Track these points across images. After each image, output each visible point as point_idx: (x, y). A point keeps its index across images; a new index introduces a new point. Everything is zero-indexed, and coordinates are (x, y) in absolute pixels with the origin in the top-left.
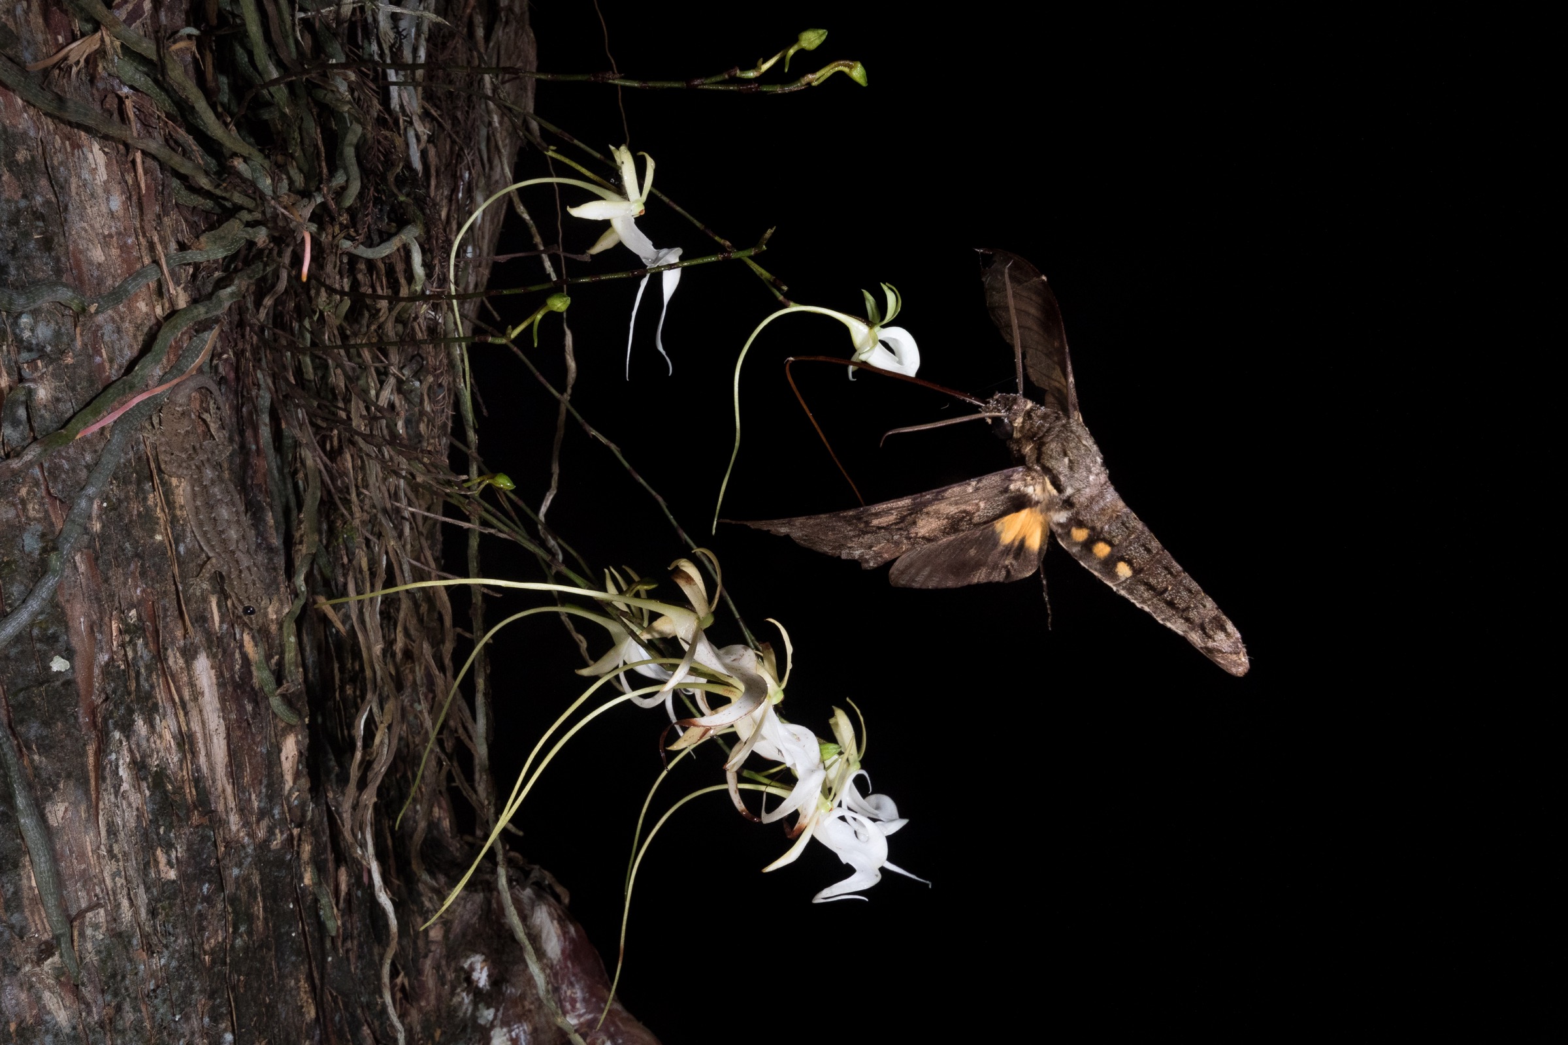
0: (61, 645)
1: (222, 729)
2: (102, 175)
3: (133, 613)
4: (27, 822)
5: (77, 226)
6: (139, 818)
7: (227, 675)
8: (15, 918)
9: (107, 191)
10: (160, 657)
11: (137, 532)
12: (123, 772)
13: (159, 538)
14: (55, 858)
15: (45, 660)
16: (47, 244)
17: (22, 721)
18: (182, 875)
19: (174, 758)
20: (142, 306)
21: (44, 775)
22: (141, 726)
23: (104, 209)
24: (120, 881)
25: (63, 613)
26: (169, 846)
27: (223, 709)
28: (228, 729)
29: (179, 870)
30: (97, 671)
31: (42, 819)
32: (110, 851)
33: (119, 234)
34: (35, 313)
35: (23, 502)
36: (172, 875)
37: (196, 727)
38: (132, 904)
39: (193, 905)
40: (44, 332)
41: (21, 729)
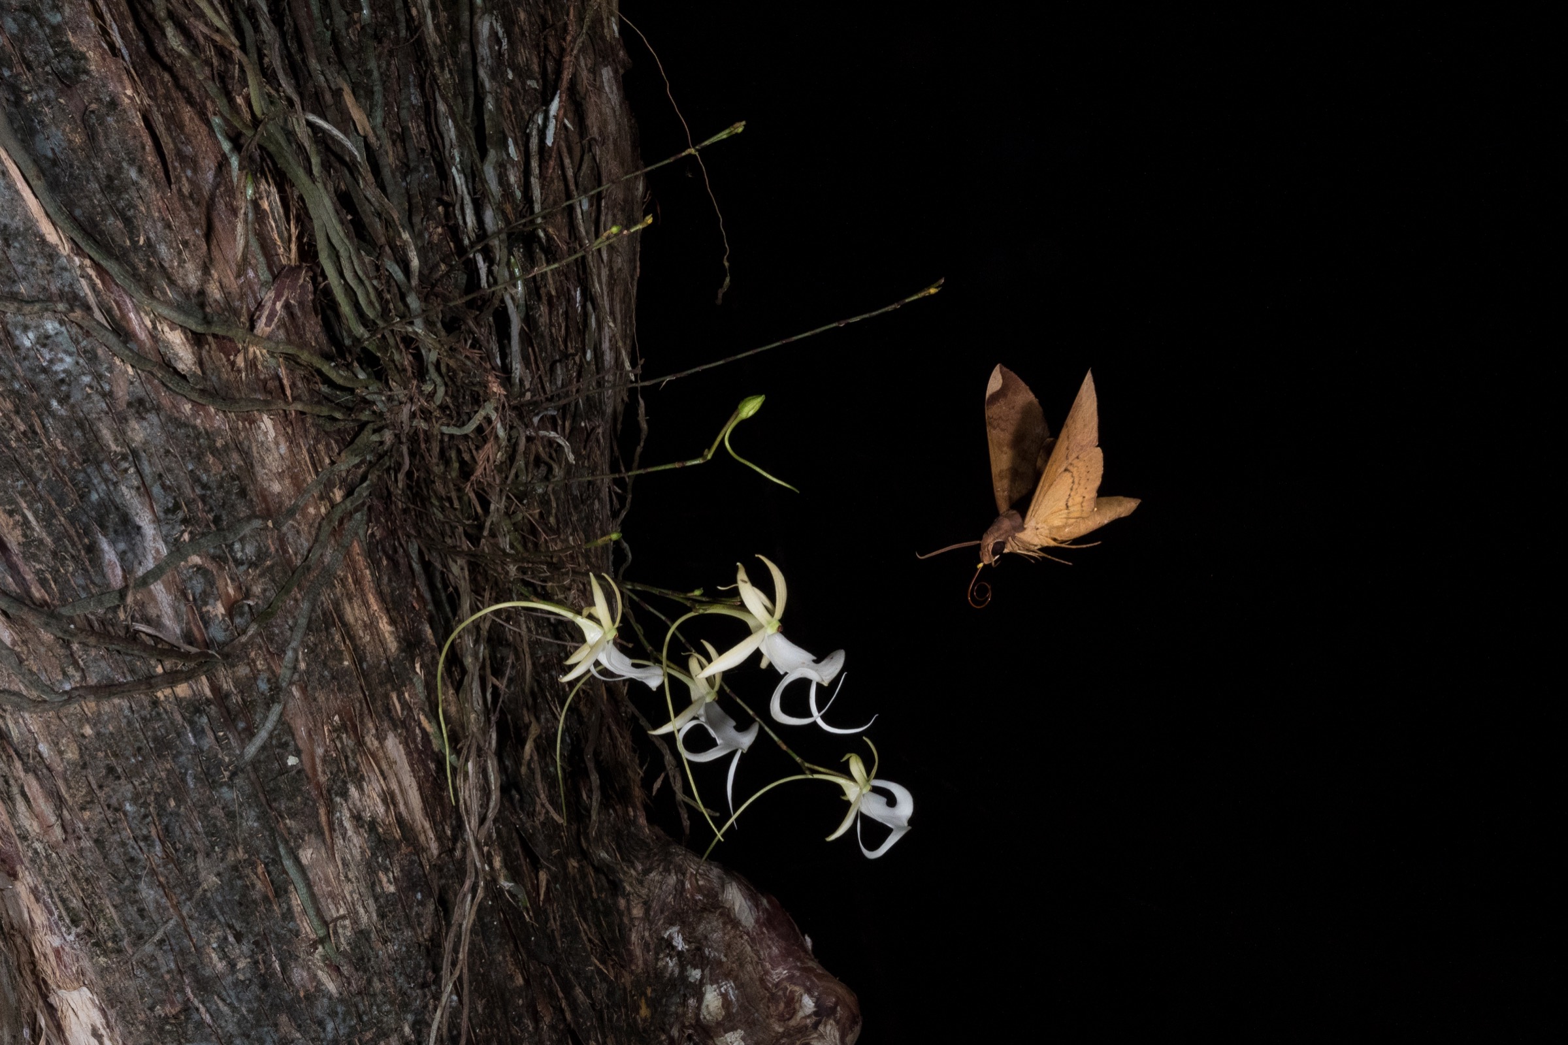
0: (291, 748)
1: (414, 785)
2: (272, 434)
3: (336, 718)
4: (288, 863)
5: (260, 472)
6: (363, 853)
7: (412, 746)
8: (291, 925)
9: (277, 444)
10: (360, 742)
11: (330, 663)
12: (347, 824)
13: (346, 663)
14: (309, 885)
15: (282, 760)
16: (243, 493)
17: (275, 800)
18: (399, 889)
19: (381, 809)
20: (312, 510)
21: (295, 832)
22: (353, 791)
23: (277, 456)
24: (356, 896)
25: (290, 727)
26: (386, 870)
27: (413, 770)
28: (418, 783)
29: (396, 884)
30: (318, 761)
31: (297, 861)
32: (346, 876)
33: (288, 468)
34: (242, 540)
35: (254, 661)
36: (392, 889)
37: (394, 786)
38: (366, 911)
39: (411, 908)
40: (250, 550)
41: (275, 805)
